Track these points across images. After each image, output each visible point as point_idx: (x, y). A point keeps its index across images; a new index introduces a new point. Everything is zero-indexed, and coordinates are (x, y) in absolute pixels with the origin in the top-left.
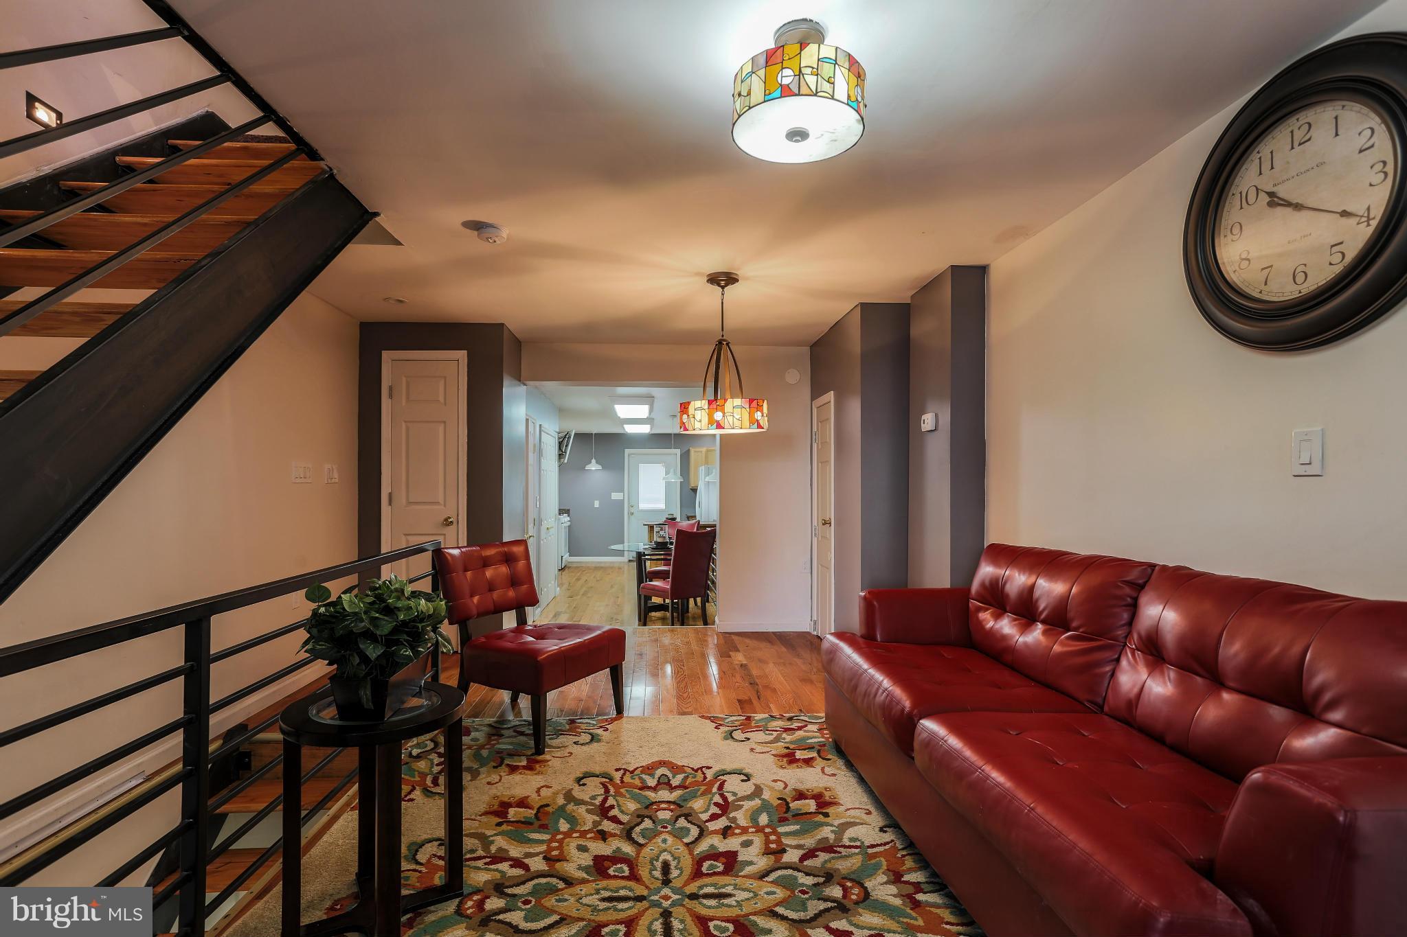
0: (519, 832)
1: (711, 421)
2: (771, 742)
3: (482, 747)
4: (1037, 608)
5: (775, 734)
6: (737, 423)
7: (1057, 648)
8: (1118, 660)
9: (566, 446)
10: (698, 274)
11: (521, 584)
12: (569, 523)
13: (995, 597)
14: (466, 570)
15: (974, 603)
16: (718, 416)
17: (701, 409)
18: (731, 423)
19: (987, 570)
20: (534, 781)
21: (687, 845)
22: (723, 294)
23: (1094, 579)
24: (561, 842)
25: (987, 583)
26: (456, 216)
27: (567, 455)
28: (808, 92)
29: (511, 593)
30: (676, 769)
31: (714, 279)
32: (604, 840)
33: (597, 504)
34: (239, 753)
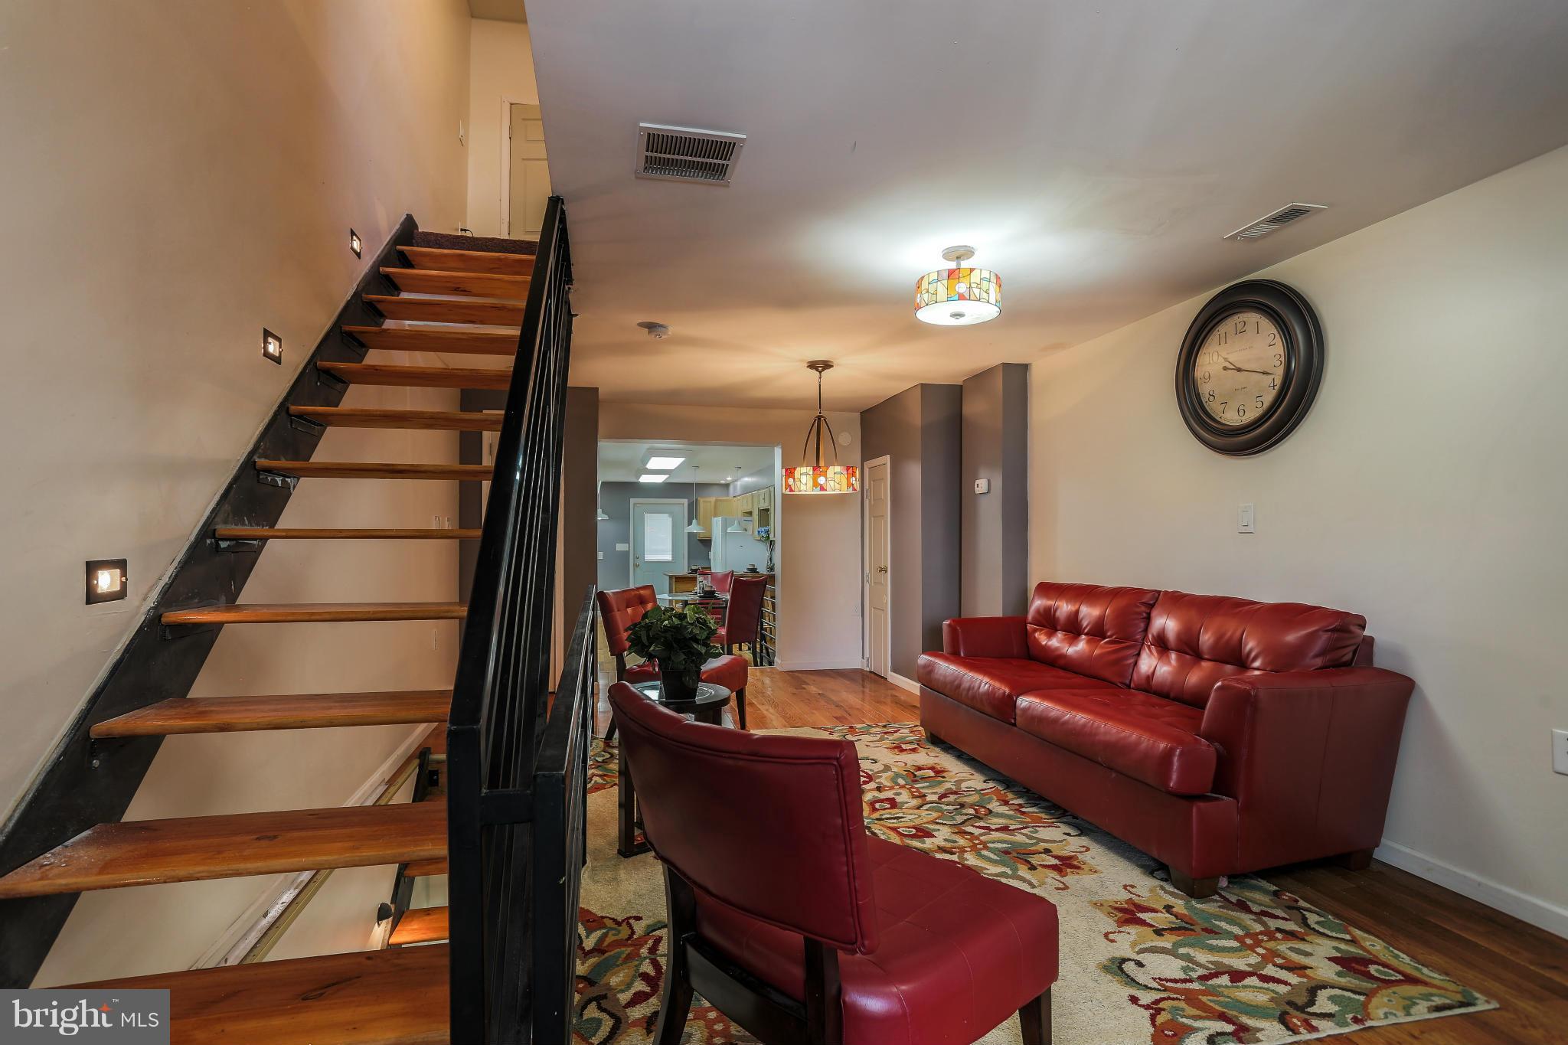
1: (815, 484)
2: (879, 741)
4: (1082, 625)
5: (879, 736)
6: (837, 486)
7: (1097, 652)
8: (1139, 655)
10: (802, 361)
13: (1049, 621)
14: (618, 609)
15: (1029, 627)
16: (821, 480)
17: (806, 474)
18: (832, 487)
19: (1038, 604)
22: (820, 377)
23: (1120, 602)
25: (1042, 610)
26: (634, 318)
28: (975, 299)
31: (813, 365)
34: (430, 771)
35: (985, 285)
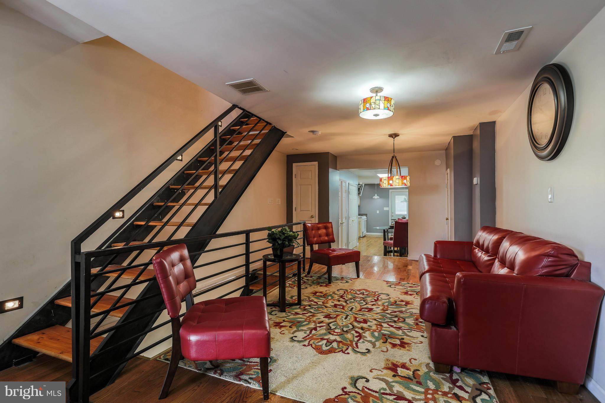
0: (318, 297)
1: (389, 184)
2: (403, 289)
3: (315, 280)
4: (484, 247)
5: (405, 287)
6: (397, 184)
7: (484, 260)
8: (494, 262)
9: (361, 190)
10: (386, 134)
11: (330, 235)
12: (366, 219)
13: (478, 245)
14: (312, 230)
15: (474, 246)
16: (391, 182)
17: (386, 180)
18: (395, 184)
19: (477, 236)
20: (326, 289)
21: (361, 305)
22: (394, 140)
23: (496, 237)
24: (328, 301)
25: (477, 239)
26: (306, 130)
27: (362, 193)
28: (373, 109)
29: (326, 238)
30: (367, 291)
31: (391, 136)
32: (339, 302)
33: (378, 212)
34: (256, 276)
35: (378, 102)
